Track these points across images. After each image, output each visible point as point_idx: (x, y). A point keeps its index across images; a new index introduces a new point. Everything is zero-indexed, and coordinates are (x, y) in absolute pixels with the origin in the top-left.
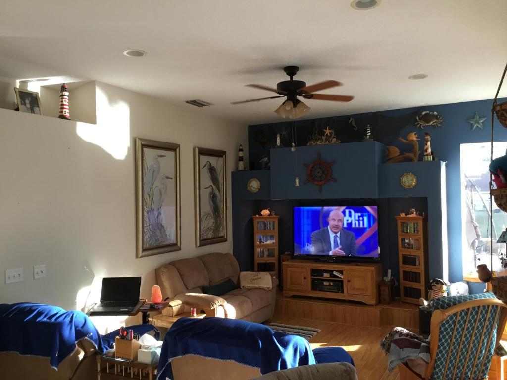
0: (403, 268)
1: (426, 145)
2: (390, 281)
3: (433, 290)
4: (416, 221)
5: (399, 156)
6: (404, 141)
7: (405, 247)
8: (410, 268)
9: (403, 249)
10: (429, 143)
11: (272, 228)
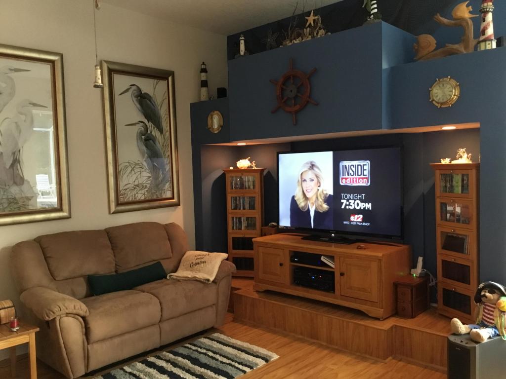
0: (442, 255)
1: (484, 20)
2: (419, 277)
3: (483, 303)
4: (465, 172)
5: (435, 50)
6: (445, 20)
7: (446, 220)
8: (453, 257)
9: (444, 222)
10: (490, 17)
11: (252, 187)
